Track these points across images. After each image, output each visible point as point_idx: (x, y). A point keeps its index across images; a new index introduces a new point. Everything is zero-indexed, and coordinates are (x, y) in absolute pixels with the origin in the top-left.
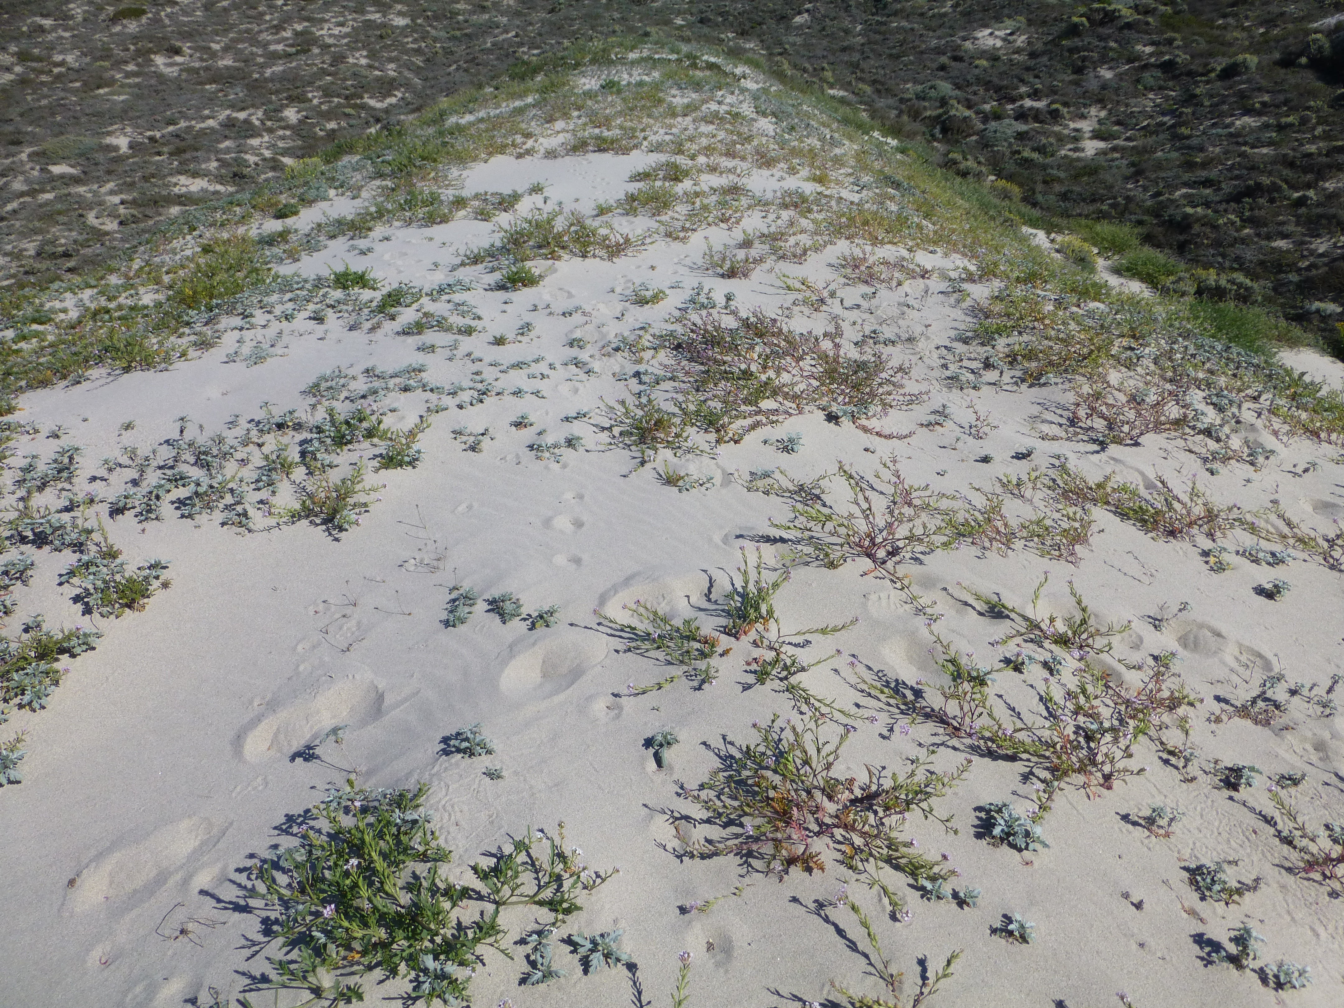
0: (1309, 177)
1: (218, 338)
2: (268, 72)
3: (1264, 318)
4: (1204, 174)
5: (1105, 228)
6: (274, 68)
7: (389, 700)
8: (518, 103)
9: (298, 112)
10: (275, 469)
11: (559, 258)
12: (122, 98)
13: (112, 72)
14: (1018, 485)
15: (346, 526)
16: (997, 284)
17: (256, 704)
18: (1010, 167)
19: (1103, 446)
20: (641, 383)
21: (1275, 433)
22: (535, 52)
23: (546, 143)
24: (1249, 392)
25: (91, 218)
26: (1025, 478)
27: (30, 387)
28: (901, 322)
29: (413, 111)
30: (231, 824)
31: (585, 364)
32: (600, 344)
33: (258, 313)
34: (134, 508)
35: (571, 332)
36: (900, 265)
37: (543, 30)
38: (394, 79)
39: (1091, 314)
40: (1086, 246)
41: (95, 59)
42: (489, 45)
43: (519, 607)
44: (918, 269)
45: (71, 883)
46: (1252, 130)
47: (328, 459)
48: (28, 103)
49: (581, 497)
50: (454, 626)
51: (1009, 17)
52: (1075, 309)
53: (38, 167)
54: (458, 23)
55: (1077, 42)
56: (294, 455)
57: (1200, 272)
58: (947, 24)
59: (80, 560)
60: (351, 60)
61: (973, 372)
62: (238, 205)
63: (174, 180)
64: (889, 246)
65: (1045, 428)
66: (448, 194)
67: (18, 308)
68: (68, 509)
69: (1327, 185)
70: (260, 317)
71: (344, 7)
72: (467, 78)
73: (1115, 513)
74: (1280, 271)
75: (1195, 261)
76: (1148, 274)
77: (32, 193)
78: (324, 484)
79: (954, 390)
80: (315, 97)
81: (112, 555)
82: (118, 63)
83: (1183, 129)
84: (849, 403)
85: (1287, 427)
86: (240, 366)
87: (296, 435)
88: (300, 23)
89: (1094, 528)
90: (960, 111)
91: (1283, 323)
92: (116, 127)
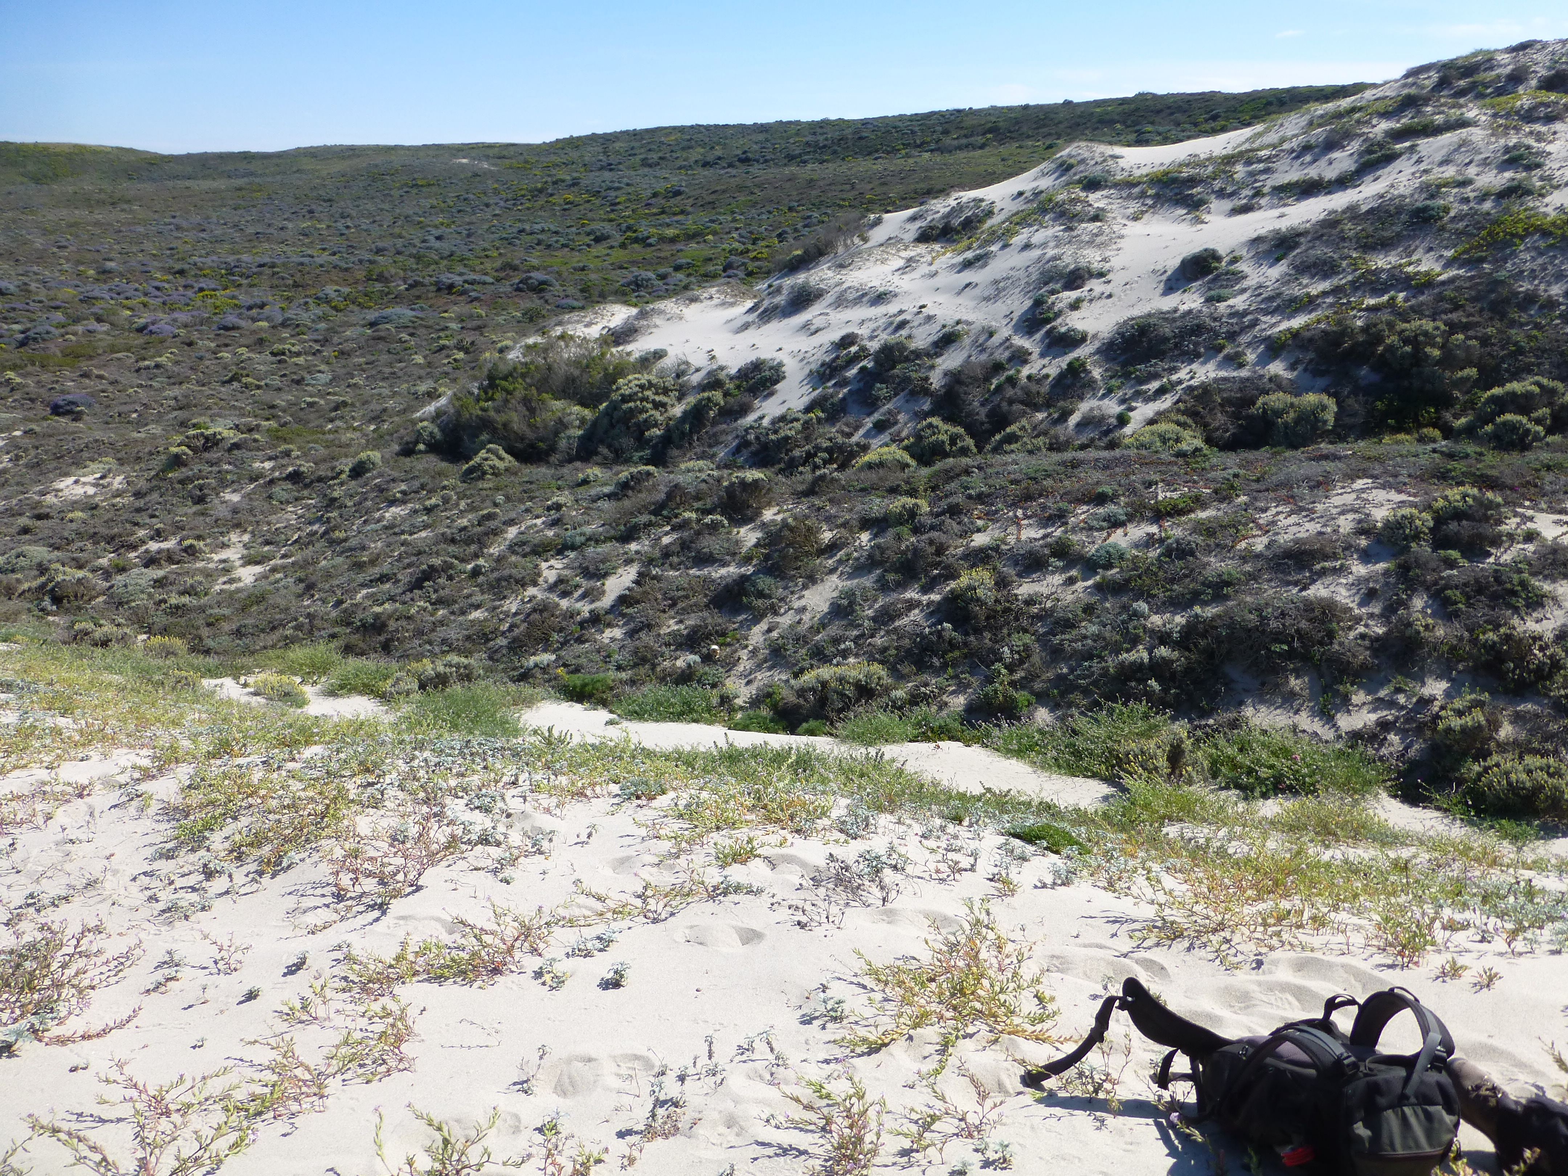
0: (473, 548)
3: (493, 688)
4: (376, 571)
5: (298, 653)
14: (304, 1008)
16: (184, 772)
18: (160, 619)
19: (383, 908)
21: (548, 811)
24: (505, 779)
26: (308, 993)
28: (68, 867)
36: (41, 792)
39: (309, 765)
40: (285, 678)
44: (69, 789)
46: (404, 519)
51: (93, 460)
52: (290, 765)
55: (184, 472)
57: (414, 665)
58: (12, 481)
61: (194, 889)
64: (17, 773)
65: (312, 919)
69: (491, 551)
73: (428, 980)
74: (488, 640)
75: (405, 656)
76: (365, 685)
79: (177, 924)
83: (337, 533)
84: (22, 1016)
85: (554, 800)
89: (412, 1012)
90: (68, 575)
91: (512, 687)
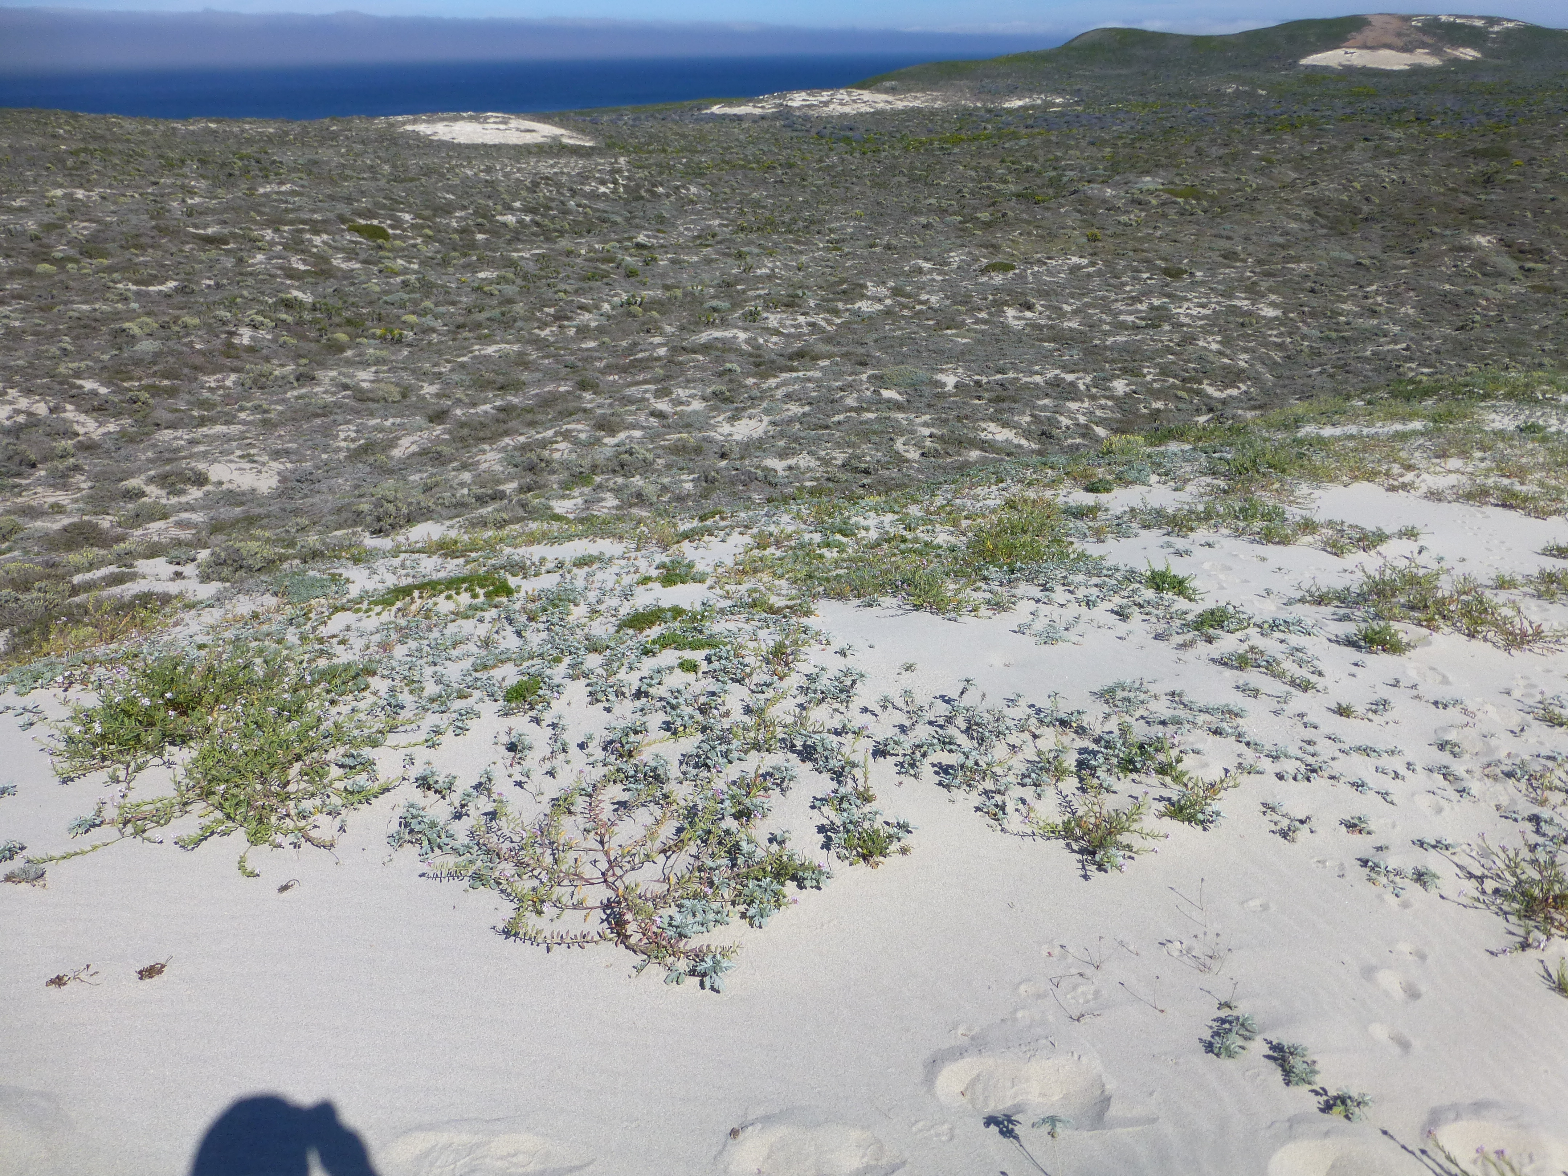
1: (1013, 603)
2: (1110, 341)
6: (1118, 338)
7: (1115, 1110)
8: (1398, 427)
9: (1127, 385)
10: (1048, 770)
11: (1436, 629)
12: (965, 341)
13: (964, 317)
15: (1108, 866)
17: (960, 1032)
20: (1537, 832)
22: (1426, 370)
23: (1430, 481)
25: (899, 445)
27: (827, 595)
29: (1254, 408)
30: (904, 1163)
31: (1457, 779)
32: (1485, 760)
33: (1059, 589)
34: (897, 755)
35: (1444, 730)
37: (1443, 348)
38: (1244, 371)
41: (955, 303)
42: (1368, 353)
43: (1314, 1072)
45: (734, 1133)
47: (1109, 780)
48: (885, 332)
49: (1422, 957)
50: (1218, 1055)
53: (872, 389)
54: (1338, 323)
56: (1070, 761)
59: (836, 791)
60: (1201, 343)
62: (1051, 468)
63: (984, 425)
66: (1294, 513)
67: (830, 515)
68: (837, 733)
70: (1060, 594)
71: (1211, 289)
72: (1329, 384)
77: (859, 410)
78: (1096, 808)
80: (1150, 373)
81: (866, 798)
82: (973, 310)
86: (1027, 641)
87: (1077, 739)
88: (1159, 298)
92: (950, 366)
